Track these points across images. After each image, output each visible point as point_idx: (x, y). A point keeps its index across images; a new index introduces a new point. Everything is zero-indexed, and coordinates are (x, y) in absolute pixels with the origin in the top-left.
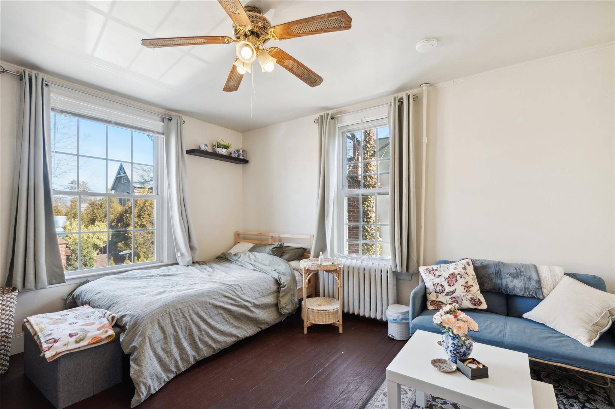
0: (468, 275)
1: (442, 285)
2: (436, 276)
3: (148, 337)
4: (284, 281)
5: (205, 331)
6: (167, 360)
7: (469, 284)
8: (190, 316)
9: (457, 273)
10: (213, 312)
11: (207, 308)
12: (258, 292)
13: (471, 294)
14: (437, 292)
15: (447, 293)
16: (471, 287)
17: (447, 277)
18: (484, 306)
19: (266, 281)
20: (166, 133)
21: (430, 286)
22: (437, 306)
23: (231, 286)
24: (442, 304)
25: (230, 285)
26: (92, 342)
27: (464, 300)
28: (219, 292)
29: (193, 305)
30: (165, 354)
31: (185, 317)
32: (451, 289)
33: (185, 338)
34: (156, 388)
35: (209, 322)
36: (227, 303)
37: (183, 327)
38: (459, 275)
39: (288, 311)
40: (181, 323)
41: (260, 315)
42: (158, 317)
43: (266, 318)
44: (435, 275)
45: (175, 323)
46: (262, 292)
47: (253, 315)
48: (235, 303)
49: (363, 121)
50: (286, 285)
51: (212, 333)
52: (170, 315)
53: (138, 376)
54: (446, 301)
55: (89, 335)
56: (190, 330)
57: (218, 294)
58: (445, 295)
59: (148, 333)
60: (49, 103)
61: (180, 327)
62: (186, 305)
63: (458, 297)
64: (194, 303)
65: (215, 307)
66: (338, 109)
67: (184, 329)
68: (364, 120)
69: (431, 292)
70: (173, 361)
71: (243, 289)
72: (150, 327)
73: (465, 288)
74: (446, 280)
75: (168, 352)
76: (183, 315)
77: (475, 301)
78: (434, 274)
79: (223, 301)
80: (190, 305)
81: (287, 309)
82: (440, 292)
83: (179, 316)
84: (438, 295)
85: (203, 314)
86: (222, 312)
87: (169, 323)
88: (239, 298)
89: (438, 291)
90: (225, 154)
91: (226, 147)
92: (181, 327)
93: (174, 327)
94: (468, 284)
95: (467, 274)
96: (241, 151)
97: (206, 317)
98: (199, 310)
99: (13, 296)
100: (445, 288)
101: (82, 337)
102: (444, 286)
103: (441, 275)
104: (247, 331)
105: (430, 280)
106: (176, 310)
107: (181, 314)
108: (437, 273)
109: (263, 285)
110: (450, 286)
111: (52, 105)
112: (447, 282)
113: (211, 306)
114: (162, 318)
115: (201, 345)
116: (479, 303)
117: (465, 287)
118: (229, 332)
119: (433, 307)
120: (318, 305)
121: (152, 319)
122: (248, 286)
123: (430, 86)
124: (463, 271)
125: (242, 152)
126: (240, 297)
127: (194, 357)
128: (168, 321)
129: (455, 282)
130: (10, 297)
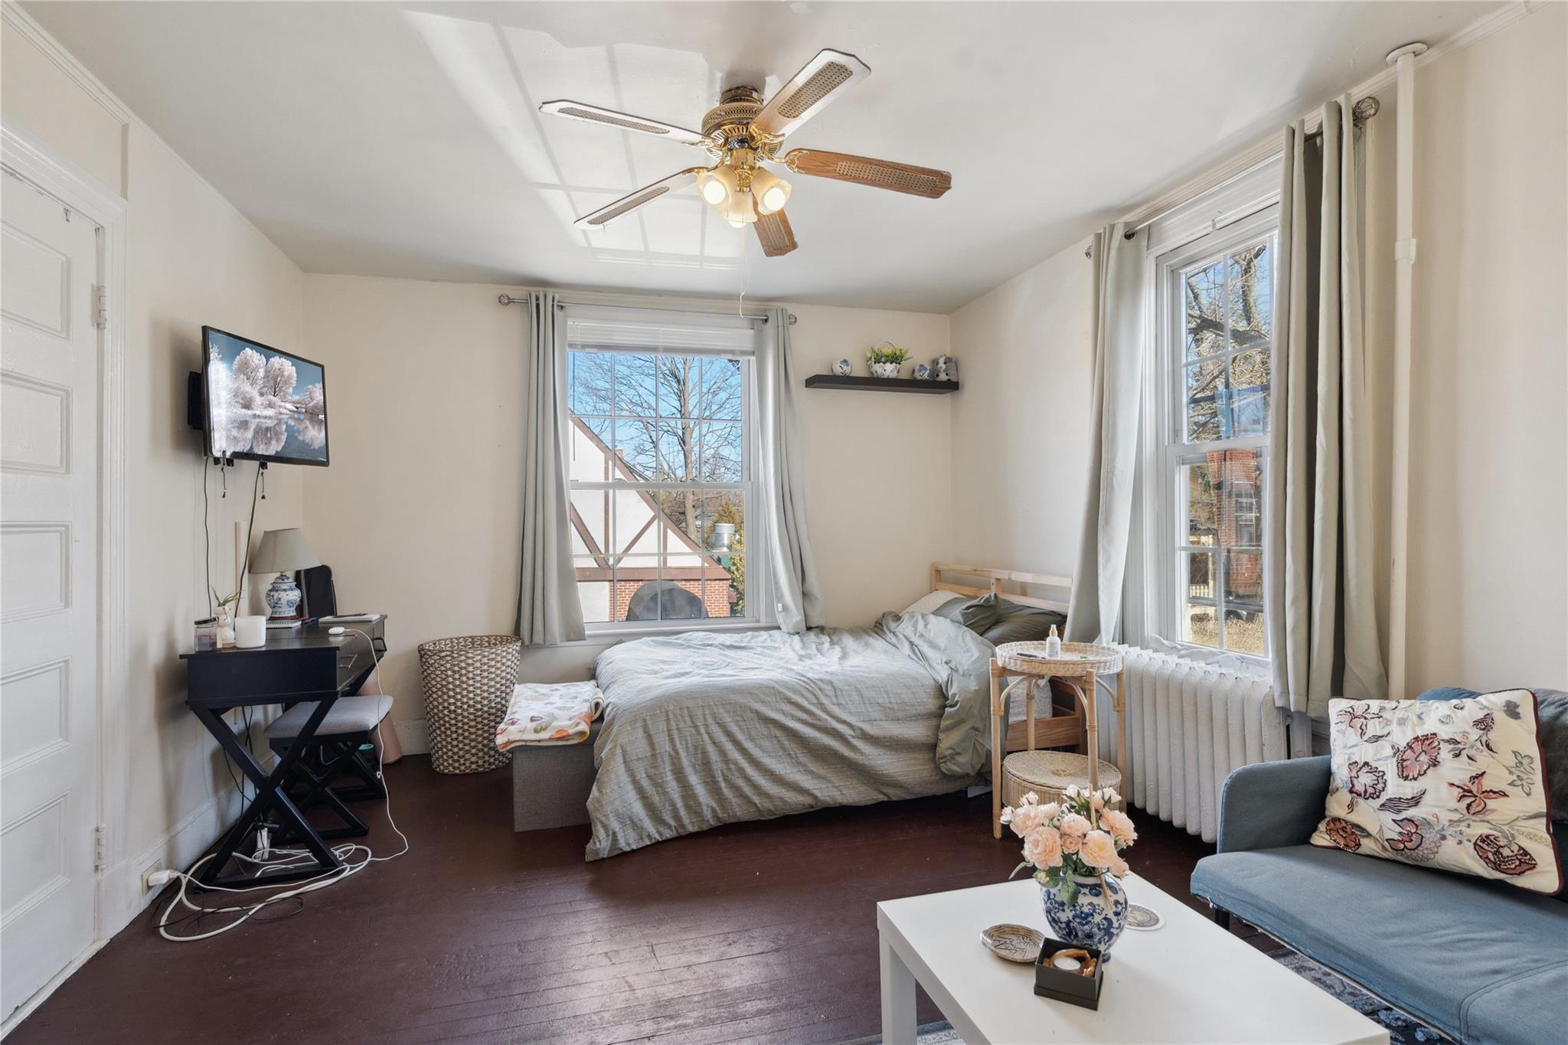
0: (1491, 750)
1: (1380, 769)
2: (1366, 737)
3: (621, 745)
4: (956, 692)
5: (736, 763)
6: (656, 799)
7: (1487, 784)
8: (706, 726)
9: (1447, 737)
10: (757, 728)
11: (745, 718)
12: (881, 706)
13: (1488, 822)
14: (1354, 790)
15: (1390, 800)
16: (1494, 796)
17: (1402, 744)
18: (1546, 879)
19: (912, 684)
20: (758, 352)
21: (1338, 768)
22: (1345, 838)
23: (814, 683)
24: (1364, 837)
25: (811, 680)
26: (558, 736)
27: (1448, 837)
28: (778, 690)
29: (714, 707)
30: (651, 787)
31: (696, 727)
32: (1408, 790)
33: (694, 767)
34: (631, 842)
35: (747, 747)
36: (793, 717)
37: (690, 745)
38: (1452, 746)
39: (961, 768)
40: (685, 736)
41: (879, 762)
42: (644, 715)
43: (898, 774)
44: (1363, 734)
45: (675, 732)
46: (892, 709)
47: (856, 757)
48: (811, 721)
49: (1218, 226)
50: (957, 702)
51: (751, 771)
52: (667, 715)
53: (596, 809)
54: (1381, 830)
55: (555, 724)
56: (705, 754)
57: (775, 694)
58: (1383, 805)
59: (623, 739)
60: (564, 335)
61: (684, 743)
62: (701, 704)
63: (1429, 823)
64: (717, 703)
65: (762, 720)
66: (1149, 205)
67: (692, 749)
68: (1219, 222)
69: (1337, 789)
70: (667, 804)
71: (839, 692)
72: (628, 730)
73: (1464, 796)
74: (1395, 754)
75: (659, 786)
76: (693, 722)
77: (1497, 853)
78: (1362, 730)
79: (782, 710)
80: (709, 705)
81: (958, 765)
82: (1366, 792)
83: (685, 722)
84: (1357, 802)
85: (734, 728)
86: (778, 733)
87: (663, 732)
88: (824, 711)
89: (1359, 788)
90: (894, 375)
91: (895, 359)
92: (687, 744)
93: (672, 741)
94: (1480, 784)
95: (1488, 746)
96: (942, 361)
97: (740, 736)
98: (727, 719)
99: (510, 650)
100: (1385, 783)
101: (544, 725)
102: (1383, 776)
103: (1382, 737)
104: (841, 791)
105: (1345, 747)
106: (681, 708)
107: (688, 719)
108: (1374, 728)
109: (897, 694)
110: (1406, 778)
111: (571, 337)
112: (1395, 763)
113: (754, 716)
114: (652, 719)
115: (727, 792)
116: (1518, 863)
117: (1465, 790)
118: (792, 782)
119: (1329, 838)
120: (1053, 773)
121: (635, 716)
122: (856, 688)
123: (1428, 49)
124: (1475, 734)
125: (945, 363)
126: (826, 709)
127: (713, 810)
128: (663, 726)
129: (1425, 767)
130: (506, 651)
